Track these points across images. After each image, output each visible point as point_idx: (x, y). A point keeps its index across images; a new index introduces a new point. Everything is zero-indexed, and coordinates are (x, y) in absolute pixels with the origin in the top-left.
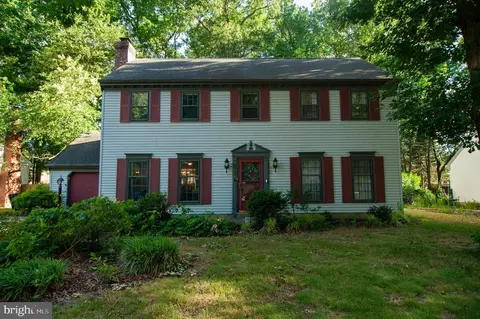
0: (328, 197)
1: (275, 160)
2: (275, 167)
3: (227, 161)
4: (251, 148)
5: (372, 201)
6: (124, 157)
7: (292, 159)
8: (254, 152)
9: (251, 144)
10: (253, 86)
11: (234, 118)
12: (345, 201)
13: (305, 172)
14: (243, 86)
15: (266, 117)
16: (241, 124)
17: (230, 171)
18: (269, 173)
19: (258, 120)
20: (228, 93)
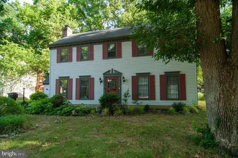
0: (152, 97)
1: (124, 78)
2: (124, 81)
3: (100, 79)
4: (112, 72)
5: (178, 99)
6: (58, 78)
7: (133, 77)
8: (114, 74)
9: (112, 70)
10: (113, 40)
11: (104, 58)
12: (162, 99)
13: (140, 83)
14: (108, 41)
15: (120, 56)
16: (108, 60)
17: (102, 84)
18: (121, 84)
19: (116, 58)
20: (102, 45)
